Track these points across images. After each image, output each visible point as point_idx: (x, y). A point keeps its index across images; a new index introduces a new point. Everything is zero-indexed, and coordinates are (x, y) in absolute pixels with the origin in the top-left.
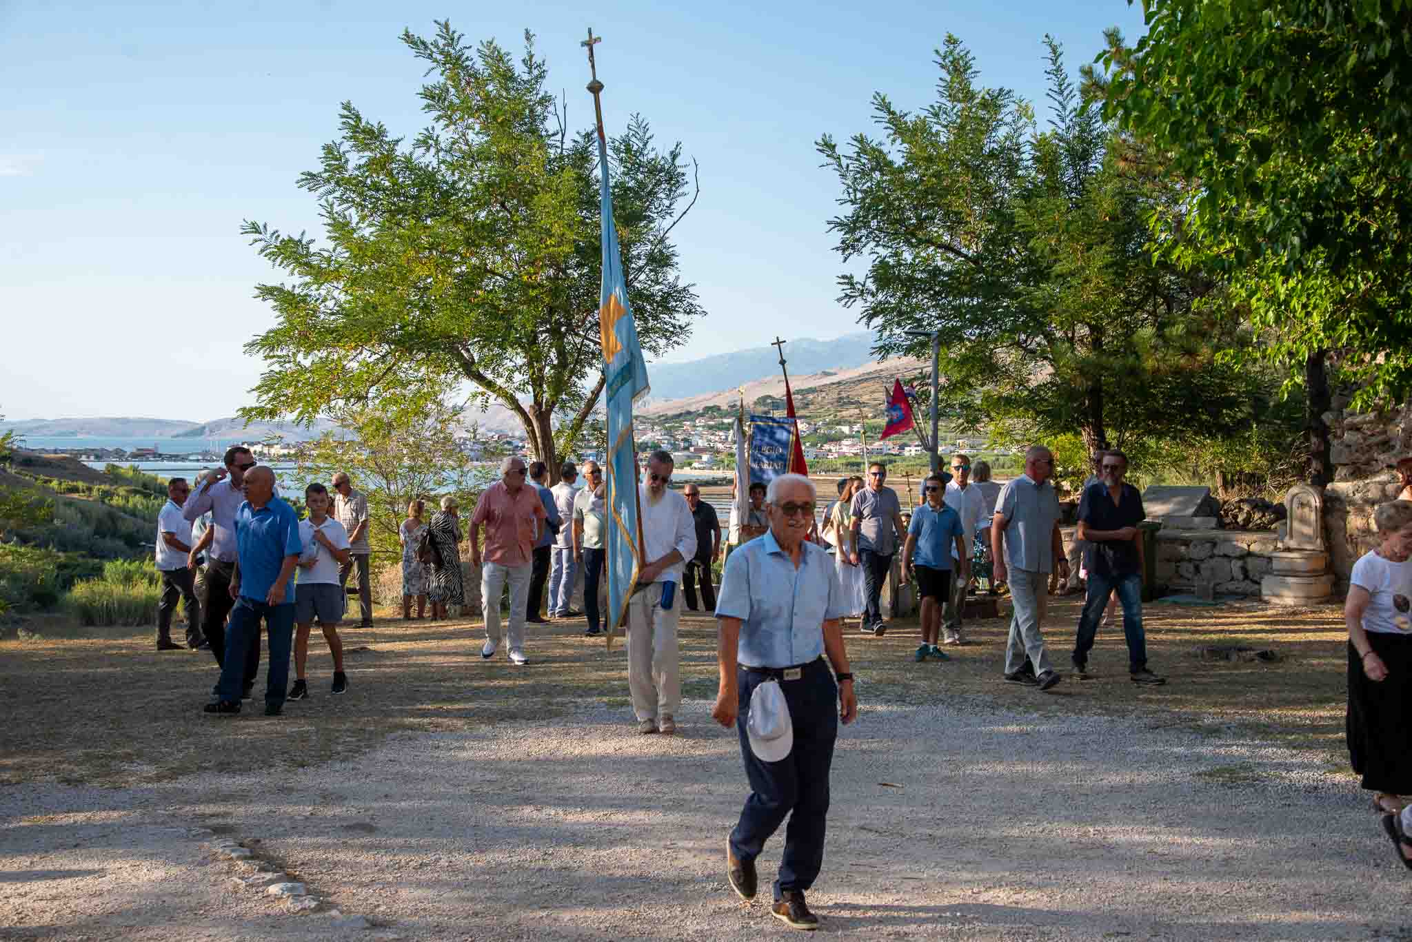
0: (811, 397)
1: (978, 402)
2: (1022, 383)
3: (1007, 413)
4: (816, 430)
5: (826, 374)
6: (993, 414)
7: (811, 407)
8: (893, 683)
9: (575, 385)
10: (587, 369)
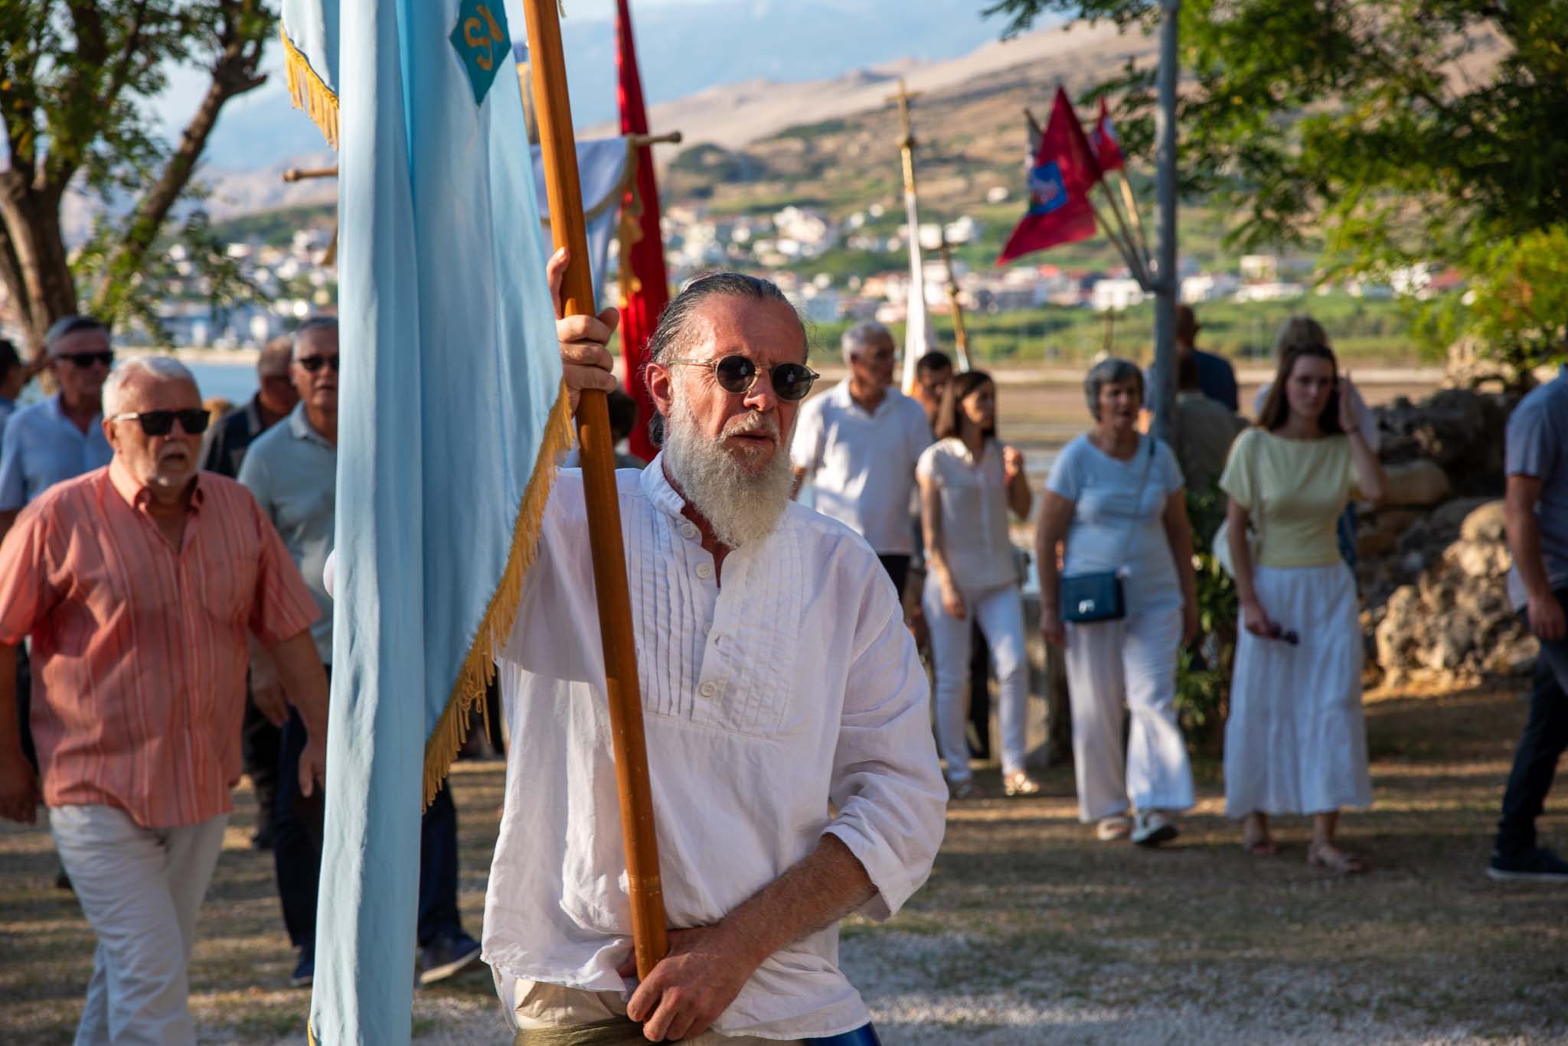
0: (828, 144)
1: (1295, 150)
2: (1424, 87)
3: (1374, 178)
4: (843, 242)
5: (871, 78)
6: (1335, 185)
7: (831, 174)
8: (1054, 943)
9: (129, 111)
10: (167, 66)
